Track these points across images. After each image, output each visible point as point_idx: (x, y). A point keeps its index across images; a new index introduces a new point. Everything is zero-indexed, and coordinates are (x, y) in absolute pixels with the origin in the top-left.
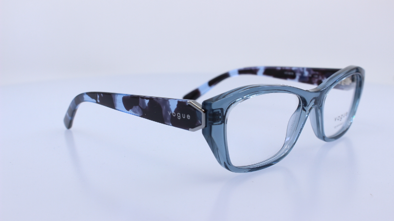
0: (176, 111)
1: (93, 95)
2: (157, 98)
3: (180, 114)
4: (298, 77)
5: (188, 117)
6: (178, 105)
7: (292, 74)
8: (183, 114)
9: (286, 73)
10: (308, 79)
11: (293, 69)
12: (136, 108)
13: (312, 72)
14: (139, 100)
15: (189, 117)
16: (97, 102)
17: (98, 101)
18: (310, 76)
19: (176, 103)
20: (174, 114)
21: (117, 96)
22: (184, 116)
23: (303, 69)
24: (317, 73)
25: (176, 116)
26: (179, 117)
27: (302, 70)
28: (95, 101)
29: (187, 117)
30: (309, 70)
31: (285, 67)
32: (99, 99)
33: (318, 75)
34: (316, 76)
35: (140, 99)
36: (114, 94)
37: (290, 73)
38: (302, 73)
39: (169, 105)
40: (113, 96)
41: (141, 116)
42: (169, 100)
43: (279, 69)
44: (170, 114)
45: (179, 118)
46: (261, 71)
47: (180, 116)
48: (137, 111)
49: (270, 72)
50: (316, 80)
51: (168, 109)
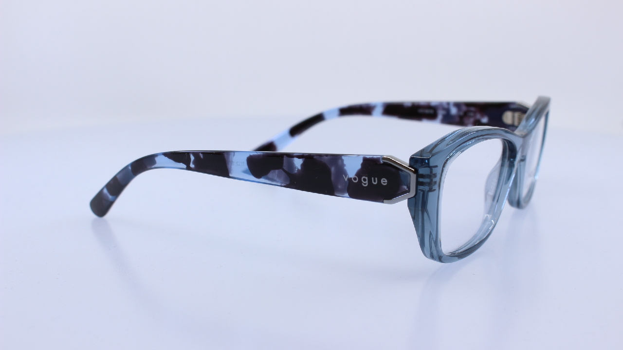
0: (359, 174)
1: (179, 157)
2: (320, 155)
3: (367, 178)
4: (440, 117)
5: (384, 182)
6: (363, 165)
7: (431, 111)
8: (373, 178)
9: (421, 111)
10: (457, 119)
11: (433, 104)
12: (274, 174)
13: (464, 108)
14: (283, 160)
15: (386, 181)
16: (189, 168)
17: (192, 166)
18: (462, 113)
19: (361, 161)
20: (355, 179)
21: (234, 155)
22: (375, 181)
23: (448, 104)
24: (473, 109)
25: (360, 181)
26: (365, 182)
27: (446, 106)
28: (185, 166)
29: (382, 181)
30: (458, 105)
31: (419, 103)
32: (194, 163)
33: (475, 112)
34: (472, 114)
35: (285, 158)
36: (228, 152)
37: (427, 111)
38: (448, 110)
39: (343, 165)
40: (226, 156)
41: (286, 186)
42: (343, 157)
43: (410, 105)
44: (346, 180)
45: (365, 184)
46: (379, 110)
47: (367, 182)
48: (276, 178)
49: (394, 110)
50: (472, 120)
51: (341, 171)
